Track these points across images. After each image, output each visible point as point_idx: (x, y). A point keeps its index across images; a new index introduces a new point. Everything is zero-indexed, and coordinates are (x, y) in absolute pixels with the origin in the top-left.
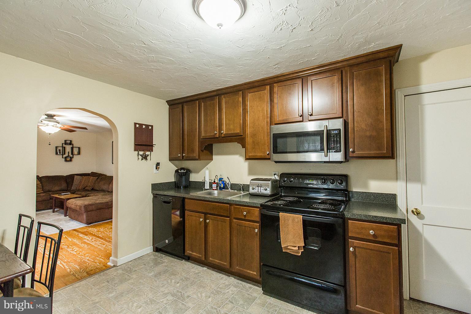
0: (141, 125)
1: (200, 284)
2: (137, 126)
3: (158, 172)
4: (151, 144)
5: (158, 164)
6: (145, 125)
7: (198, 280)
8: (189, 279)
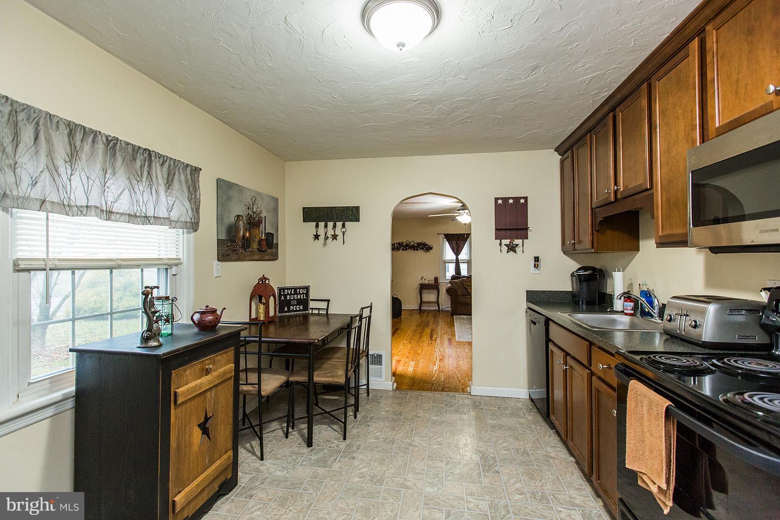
0: (505, 200)
1: (534, 472)
2: (500, 202)
3: (537, 271)
4: (525, 227)
5: (537, 259)
6: (512, 198)
7: (537, 465)
8: (528, 456)
